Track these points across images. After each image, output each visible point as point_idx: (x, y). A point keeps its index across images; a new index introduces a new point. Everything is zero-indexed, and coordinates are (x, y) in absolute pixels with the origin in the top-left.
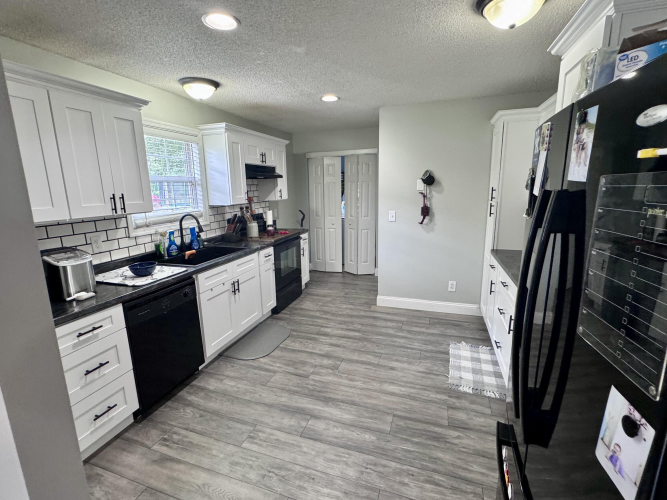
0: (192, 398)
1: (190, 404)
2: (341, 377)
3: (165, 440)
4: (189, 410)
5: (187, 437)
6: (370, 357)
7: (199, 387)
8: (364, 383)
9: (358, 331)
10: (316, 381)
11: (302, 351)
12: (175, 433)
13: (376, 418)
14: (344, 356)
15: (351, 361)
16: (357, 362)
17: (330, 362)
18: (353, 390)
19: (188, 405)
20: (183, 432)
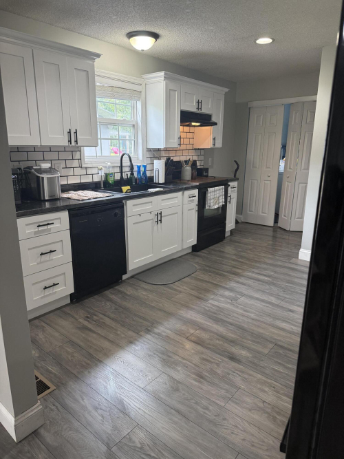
0: (113, 297)
1: (110, 300)
2: (237, 307)
3: (87, 317)
4: (108, 304)
5: (103, 319)
6: (272, 298)
7: (119, 291)
8: (258, 315)
9: (269, 276)
10: (213, 305)
11: (209, 282)
12: (95, 315)
13: (258, 343)
14: (246, 292)
15: (251, 297)
16: (257, 299)
17: (231, 294)
18: (244, 318)
19: (108, 300)
20: (101, 316)
